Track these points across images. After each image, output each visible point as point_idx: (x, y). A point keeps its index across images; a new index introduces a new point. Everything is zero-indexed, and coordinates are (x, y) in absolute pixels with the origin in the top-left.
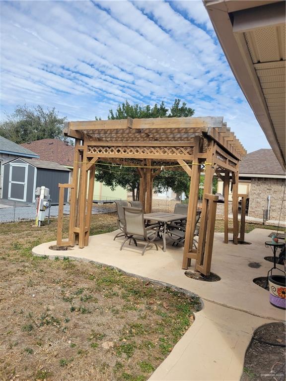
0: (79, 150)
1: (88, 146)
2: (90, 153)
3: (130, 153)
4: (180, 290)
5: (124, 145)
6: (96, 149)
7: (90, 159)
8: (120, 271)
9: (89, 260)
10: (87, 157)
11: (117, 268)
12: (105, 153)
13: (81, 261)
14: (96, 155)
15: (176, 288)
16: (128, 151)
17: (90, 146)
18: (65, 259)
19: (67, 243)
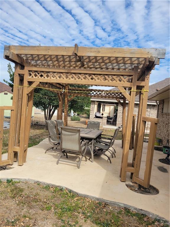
0: (19, 74)
1: (29, 71)
2: (31, 77)
3: (72, 79)
4: (140, 211)
5: (66, 72)
6: (37, 74)
7: (30, 83)
8: (70, 191)
9: (34, 181)
10: (28, 81)
11: (67, 189)
12: (46, 78)
13: (26, 182)
14: (37, 80)
15: (136, 209)
16: (70, 77)
17: (31, 71)
18: (9, 181)
19: (7, 162)
